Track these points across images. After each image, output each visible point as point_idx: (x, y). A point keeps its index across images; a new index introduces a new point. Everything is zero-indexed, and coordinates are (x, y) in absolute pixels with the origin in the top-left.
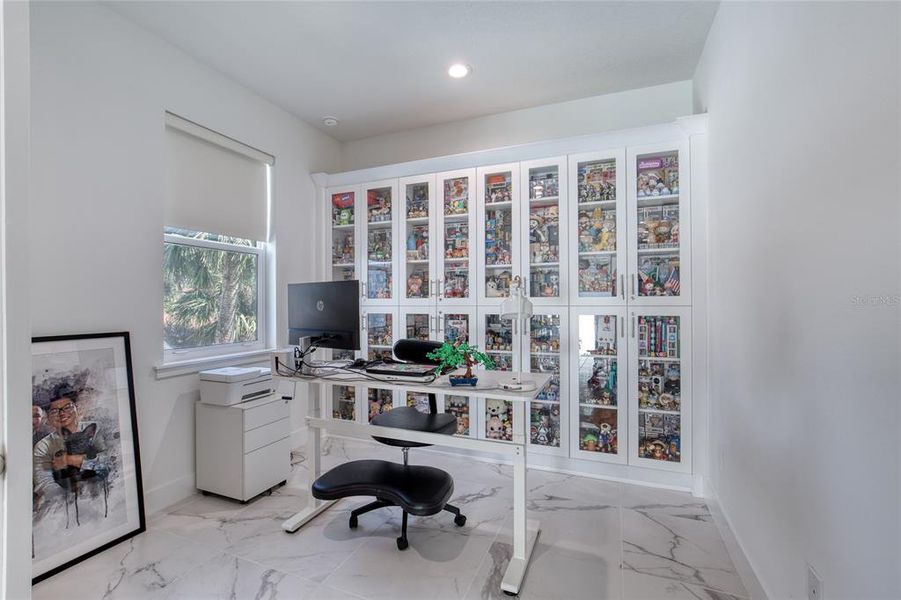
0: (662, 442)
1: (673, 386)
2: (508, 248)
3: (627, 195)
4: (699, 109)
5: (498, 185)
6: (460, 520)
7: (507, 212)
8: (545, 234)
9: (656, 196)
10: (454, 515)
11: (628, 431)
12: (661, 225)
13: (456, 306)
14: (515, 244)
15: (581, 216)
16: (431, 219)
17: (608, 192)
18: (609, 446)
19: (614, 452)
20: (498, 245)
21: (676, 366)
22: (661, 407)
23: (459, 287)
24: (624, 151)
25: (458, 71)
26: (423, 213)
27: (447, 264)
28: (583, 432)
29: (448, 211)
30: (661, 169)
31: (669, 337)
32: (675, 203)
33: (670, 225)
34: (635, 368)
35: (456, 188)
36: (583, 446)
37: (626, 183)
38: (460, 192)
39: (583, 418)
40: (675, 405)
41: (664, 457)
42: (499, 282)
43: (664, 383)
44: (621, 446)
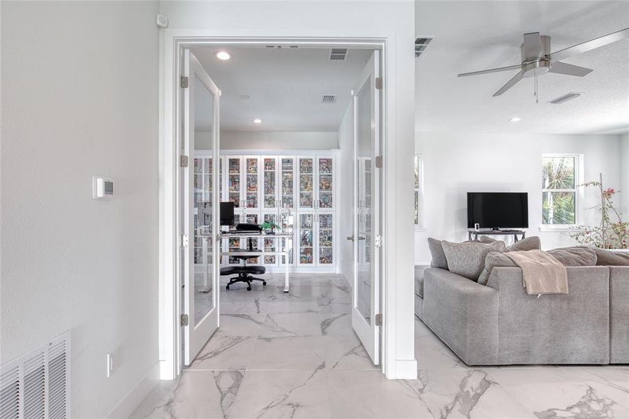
0: (327, 258)
1: (330, 239)
2: (273, 188)
3: (316, 174)
4: (339, 148)
5: (269, 164)
7: (273, 174)
8: (288, 184)
9: (325, 173)
11: (316, 255)
12: (326, 184)
13: (252, 211)
14: (276, 187)
15: (301, 177)
16: (241, 174)
17: (310, 169)
18: (310, 262)
19: (311, 263)
20: (270, 187)
21: (331, 232)
22: (327, 246)
23: (252, 203)
24: (315, 156)
26: (237, 171)
27: (247, 194)
28: (301, 258)
29: (248, 172)
30: (327, 164)
31: (329, 221)
32: (331, 175)
33: (329, 183)
34: (318, 233)
35: (251, 163)
36: (301, 262)
37: (316, 166)
38: (253, 163)
39: (301, 253)
40: (331, 245)
41: (327, 262)
42: (270, 202)
43: (327, 238)
44: (314, 261)
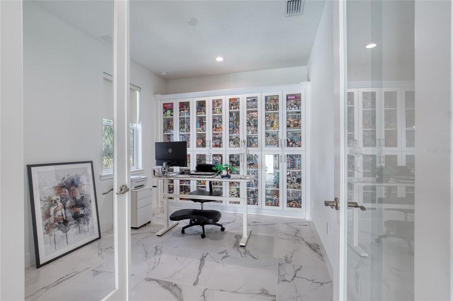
0: (295, 202)
1: (299, 181)
2: (238, 128)
3: (283, 110)
4: (309, 80)
5: (234, 103)
6: (223, 229)
7: (238, 114)
8: (252, 123)
9: (293, 110)
10: (220, 227)
11: (283, 198)
12: (295, 122)
13: (217, 151)
14: (241, 127)
15: (266, 116)
16: (207, 115)
17: (276, 107)
18: (276, 204)
19: (278, 206)
20: (234, 127)
21: (300, 173)
22: (295, 188)
23: (218, 143)
24: (282, 92)
25: (220, 59)
26: (203, 113)
27: (213, 134)
28: (267, 199)
29: (214, 113)
30: (295, 100)
31: (297, 162)
32: (300, 112)
33: (298, 121)
34: (285, 174)
35: (217, 103)
36: (267, 204)
37: (282, 103)
38: (218, 105)
39: (267, 194)
40: (300, 187)
41: (296, 207)
42: (235, 141)
43: (296, 180)
44: (280, 204)
